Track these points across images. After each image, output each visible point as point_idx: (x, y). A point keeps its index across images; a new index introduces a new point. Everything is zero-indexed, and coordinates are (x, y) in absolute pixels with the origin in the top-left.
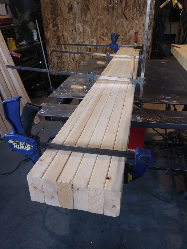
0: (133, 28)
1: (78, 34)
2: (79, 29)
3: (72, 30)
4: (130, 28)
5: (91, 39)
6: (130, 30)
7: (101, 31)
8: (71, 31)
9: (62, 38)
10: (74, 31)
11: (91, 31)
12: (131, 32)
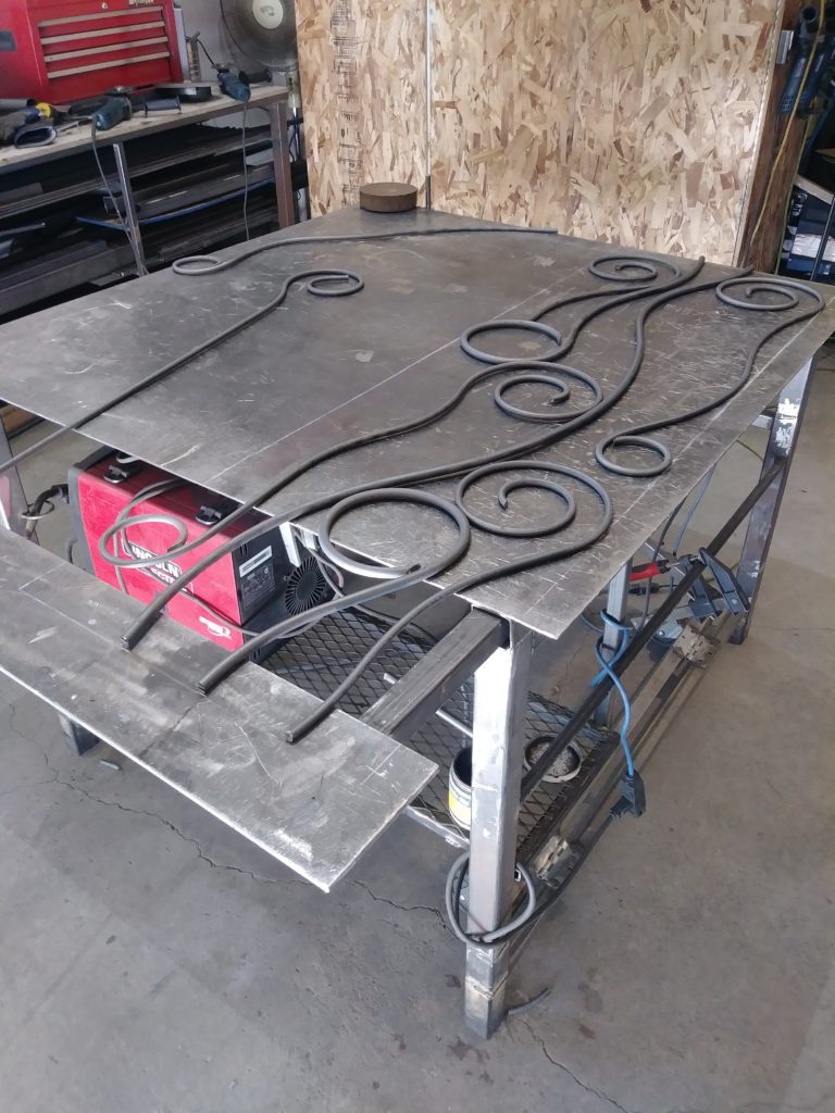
0: (672, 56)
1: (432, 66)
2: (437, 43)
3: (410, 45)
4: (662, 55)
5: (482, 95)
6: (660, 62)
7: (529, 58)
8: (402, 48)
9: (368, 76)
10: (416, 46)
11: (485, 53)
12: (662, 73)
